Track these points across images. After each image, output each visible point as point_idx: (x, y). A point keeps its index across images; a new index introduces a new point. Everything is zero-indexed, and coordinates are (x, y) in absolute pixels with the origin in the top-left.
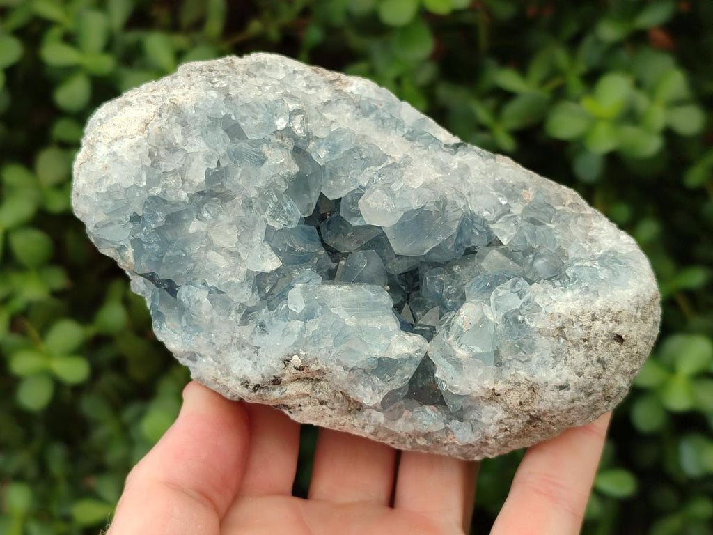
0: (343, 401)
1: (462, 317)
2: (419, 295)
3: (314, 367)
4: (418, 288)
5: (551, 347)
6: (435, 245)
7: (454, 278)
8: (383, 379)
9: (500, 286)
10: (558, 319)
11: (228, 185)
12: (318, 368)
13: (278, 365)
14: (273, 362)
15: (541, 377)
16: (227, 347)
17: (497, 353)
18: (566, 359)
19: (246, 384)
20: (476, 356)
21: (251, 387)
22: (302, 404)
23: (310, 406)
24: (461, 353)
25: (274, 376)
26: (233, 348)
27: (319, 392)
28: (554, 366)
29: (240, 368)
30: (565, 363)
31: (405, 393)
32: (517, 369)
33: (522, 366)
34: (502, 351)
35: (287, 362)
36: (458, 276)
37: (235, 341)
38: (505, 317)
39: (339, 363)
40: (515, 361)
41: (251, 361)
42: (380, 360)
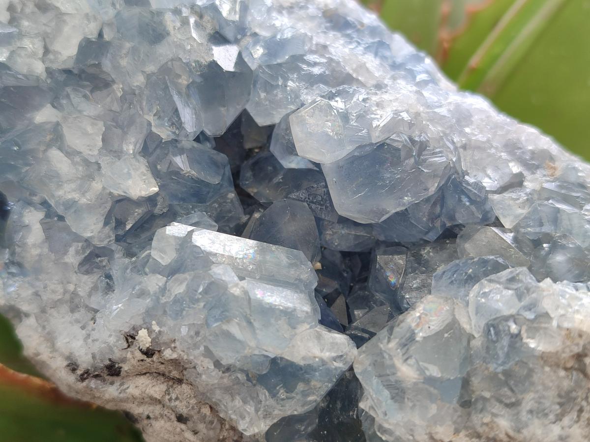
0: (212, 422)
1: (418, 314)
2: (365, 288)
3: (168, 354)
4: (366, 279)
5: (558, 387)
6: (398, 210)
7: (419, 264)
8: (274, 395)
9: (488, 278)
10: (578, 340)
11: (107, 65)
12: (175, 356)
13: (117, 341)
14: (110, 336)
15: (534, 434)
16: (56, 304)
17: (466, 383)
18: (581, 411)
19: (73, 367)
20: (430, 381)
21: (79, 372)
22: (151, 415)
23: (163, 422)
24: (407, 372)
25: (110, 360)
26: (65, 308)
27: (177, 399)
28: (559, 418)
29: (67, 340)
30: (579, 416)
31: (310, 429)
32: (494, 415)
33: (504, 411)
34: (475, 381)
35: (130, 338)
36: (427, 261)
37: (67, 296)
38: (488, 326)
39: (208, 353)
40: (493, 401)
41: (84, 332)
42: (274, 361)
